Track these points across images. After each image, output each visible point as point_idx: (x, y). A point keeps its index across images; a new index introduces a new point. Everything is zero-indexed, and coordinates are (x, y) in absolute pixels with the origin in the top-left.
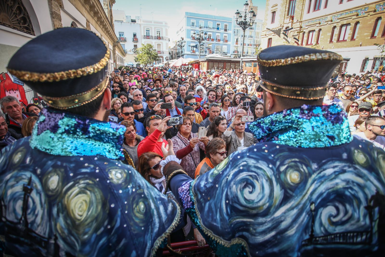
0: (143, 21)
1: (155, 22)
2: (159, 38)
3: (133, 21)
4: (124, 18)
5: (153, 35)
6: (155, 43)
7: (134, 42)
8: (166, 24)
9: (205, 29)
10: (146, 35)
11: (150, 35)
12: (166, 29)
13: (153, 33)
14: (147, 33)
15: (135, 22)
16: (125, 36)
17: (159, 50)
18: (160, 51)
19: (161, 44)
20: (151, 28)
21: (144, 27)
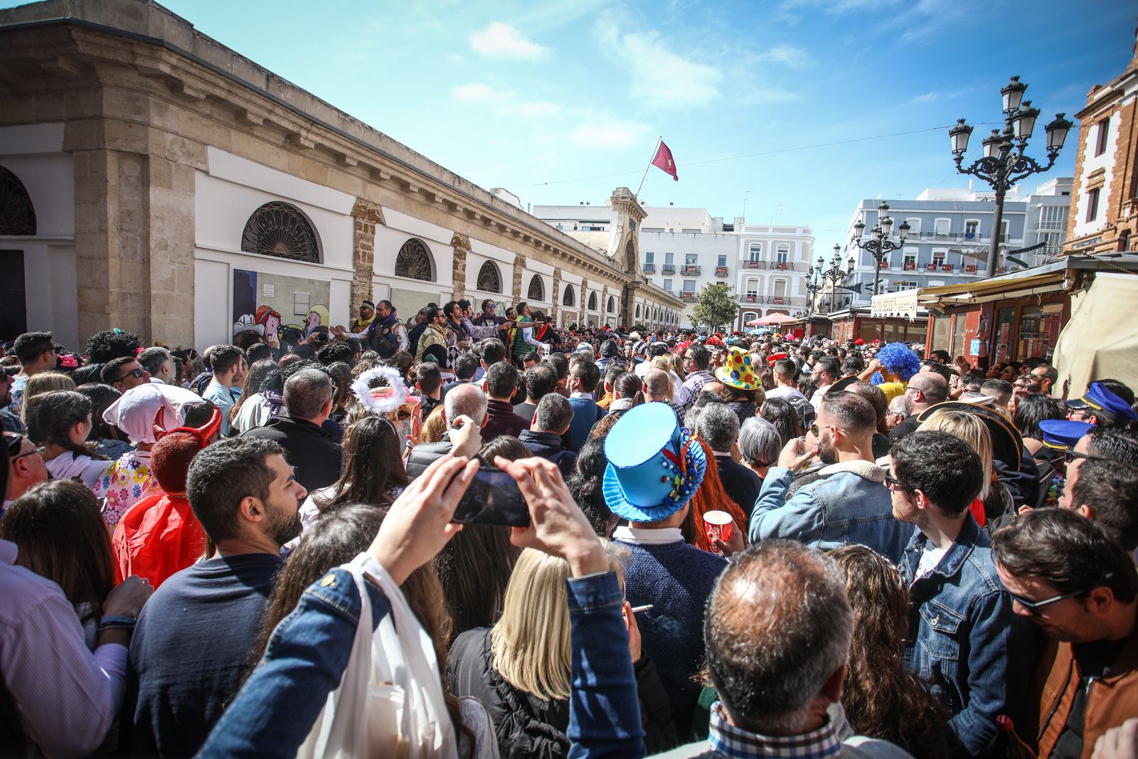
0: (747, 229)
1: (774, 230)
2: (782, 265)
3: (728, 228)
4: (703, 224)
5: (768, 259)
6: (771, 277)
7: (718, 277)
8: (805, 231)
9: (924, 238)
10: (749, 259)
11: (760, 259)
12: (804, 245)
13: (768, 256)
14: (752, 254)
15: (732, 230)
16: (699, 263)
17: (778, 296)
18: (781, 299)
19: (786, 280)
20: (765, 243)
21: (746, 243)
